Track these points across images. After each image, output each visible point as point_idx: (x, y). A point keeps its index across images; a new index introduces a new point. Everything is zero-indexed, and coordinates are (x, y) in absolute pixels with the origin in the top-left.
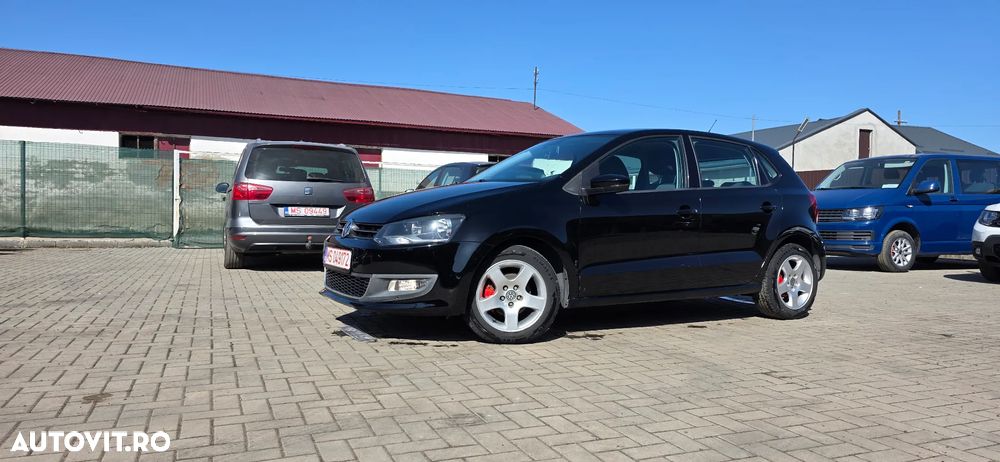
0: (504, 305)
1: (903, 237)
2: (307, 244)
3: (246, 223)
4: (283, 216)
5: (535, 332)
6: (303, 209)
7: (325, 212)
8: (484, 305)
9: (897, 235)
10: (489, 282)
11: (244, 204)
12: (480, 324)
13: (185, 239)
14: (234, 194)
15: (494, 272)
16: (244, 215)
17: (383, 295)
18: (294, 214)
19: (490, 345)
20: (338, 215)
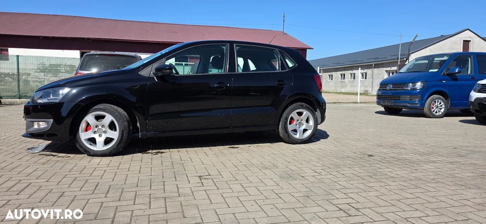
0: (96, 136)
1: (439, 98)
5: (112, 151)
9: (435, 98)
10: (88, 123)
15: (90, 118)
17: (31, 130)
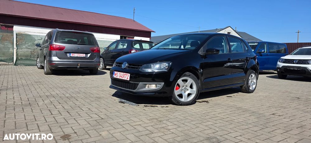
0: (183, 92)
2: (78, 67)
3: (55, 59)
4: (69, 57)
5: (193, 101)
6: (76, 54)
7: (84, 55)
8: (177, 92)
10: (178, 85)
11: (54, 52)
12: (176, 99)
13: (19, 62)
14: (50, 48)
15: (180, 81)
16: (55, 56)
17: (144, 89)
18: (73, 56)
19: (179, 106)
20: (88, 56)
